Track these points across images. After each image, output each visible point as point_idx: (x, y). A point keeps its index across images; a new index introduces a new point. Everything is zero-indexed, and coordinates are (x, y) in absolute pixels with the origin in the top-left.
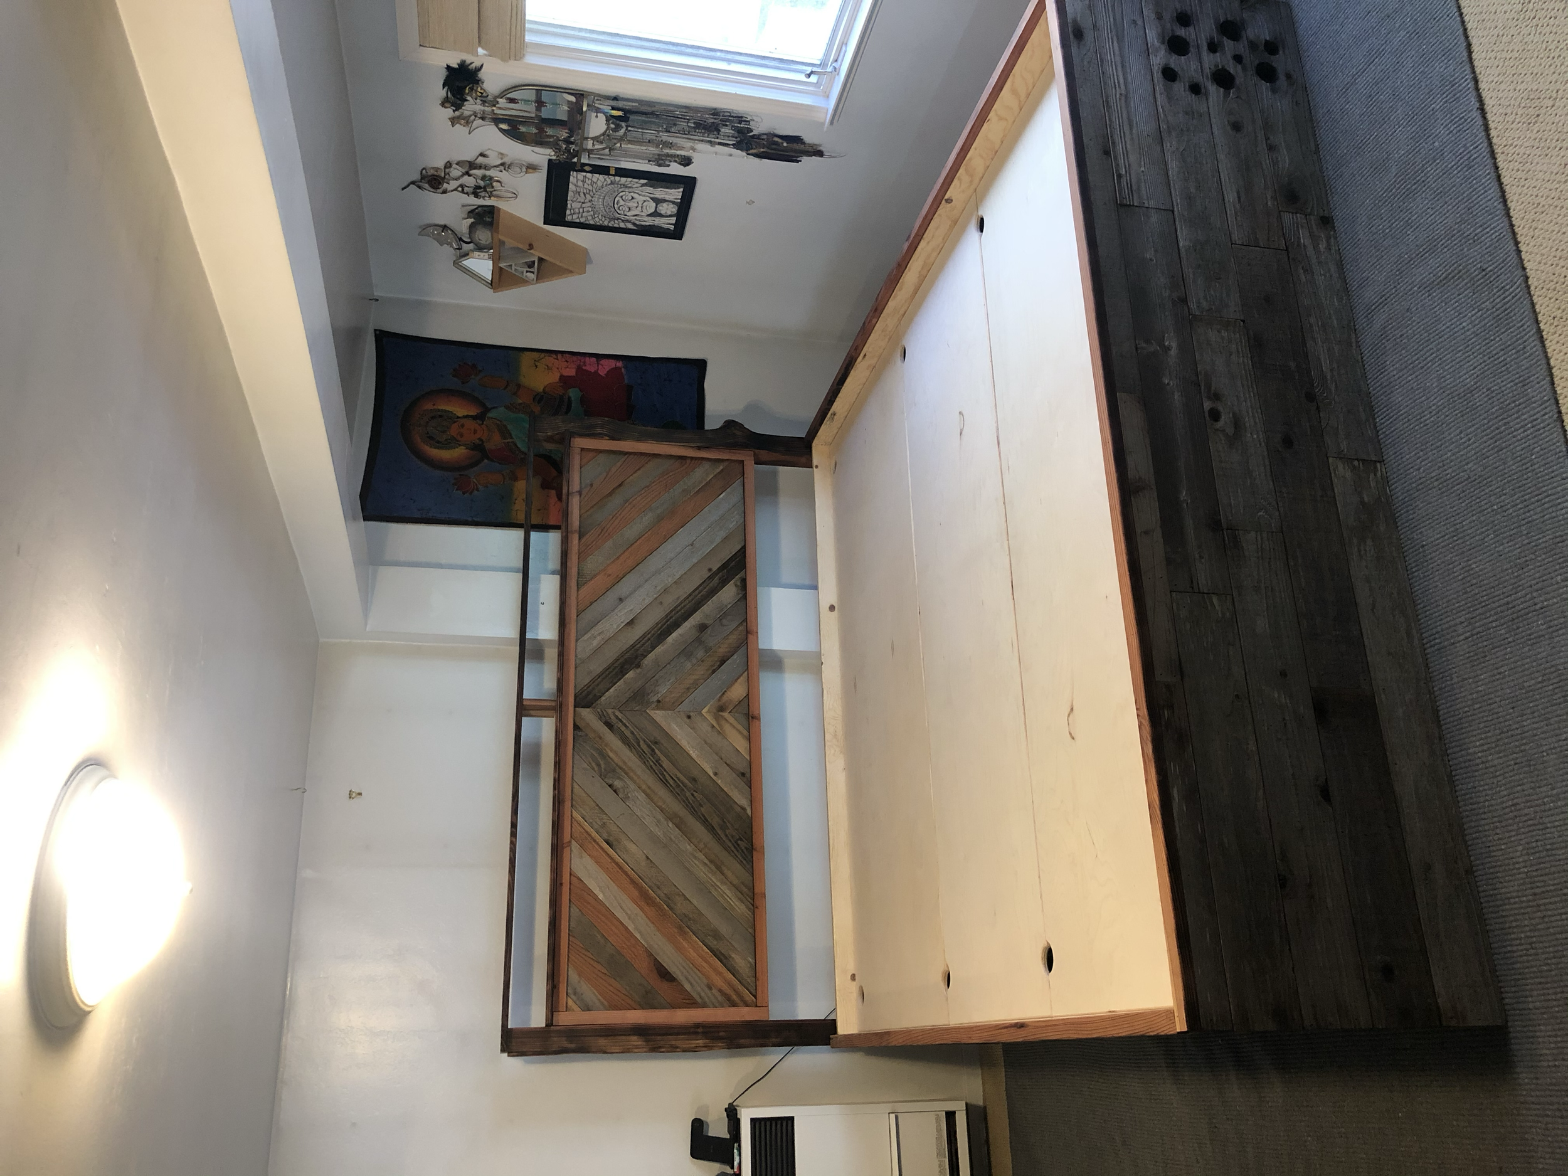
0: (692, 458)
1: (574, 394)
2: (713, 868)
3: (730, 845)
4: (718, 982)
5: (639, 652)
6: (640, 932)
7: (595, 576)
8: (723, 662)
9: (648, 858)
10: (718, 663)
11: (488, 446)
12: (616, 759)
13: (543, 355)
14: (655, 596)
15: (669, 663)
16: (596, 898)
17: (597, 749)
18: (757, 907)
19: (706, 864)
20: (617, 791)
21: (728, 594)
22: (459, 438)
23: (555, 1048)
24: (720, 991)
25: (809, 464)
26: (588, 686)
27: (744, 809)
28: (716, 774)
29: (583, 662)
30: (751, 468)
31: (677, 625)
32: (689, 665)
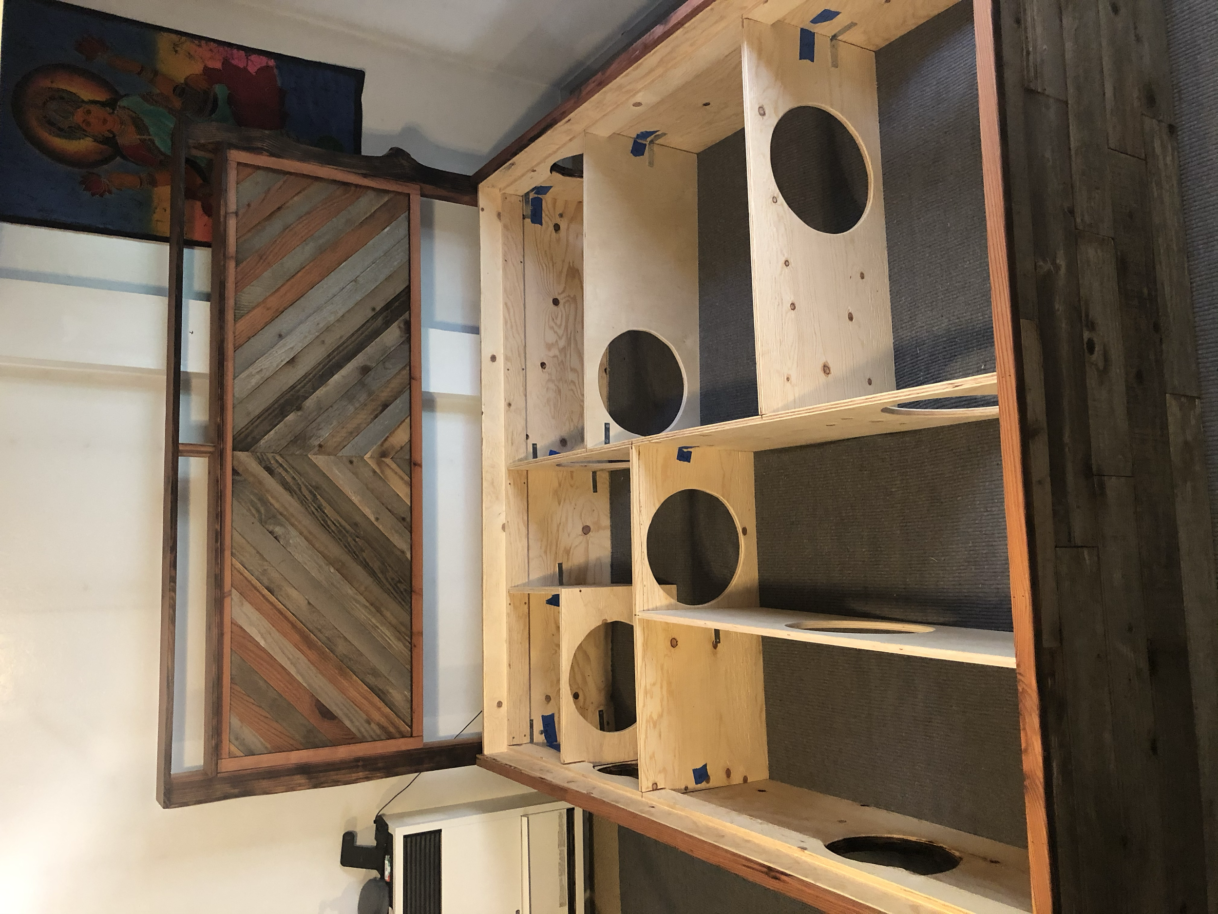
0: (357, 186)
1: (220, 90)
2: (373, 609)
3: (390, 588)
4: (376, 716)
5: (300, 393)
6: (302, 675)
7: (254, 308)
8: (385, 406)
9: (309, 603)
10: (380, 408)
11: (120, 141)
12: (277, 505)
13: (184, 38)
14: (317, 334)
15: (331, 406)
16: (257, 645)
17: (255, 495)
18: (415, 646)
19: (367, 607)
20: (278, 538)
21: (392, 335)
22: (84, 126)
23: (218, 794)
24: (378, 724)
25: (475, 203)
26: (246, 427)
27: (403, 552)
28: (377, 519)
29: (241, 402)
30: (416, 200)
31: (339, 366)
32: (351, 409)
